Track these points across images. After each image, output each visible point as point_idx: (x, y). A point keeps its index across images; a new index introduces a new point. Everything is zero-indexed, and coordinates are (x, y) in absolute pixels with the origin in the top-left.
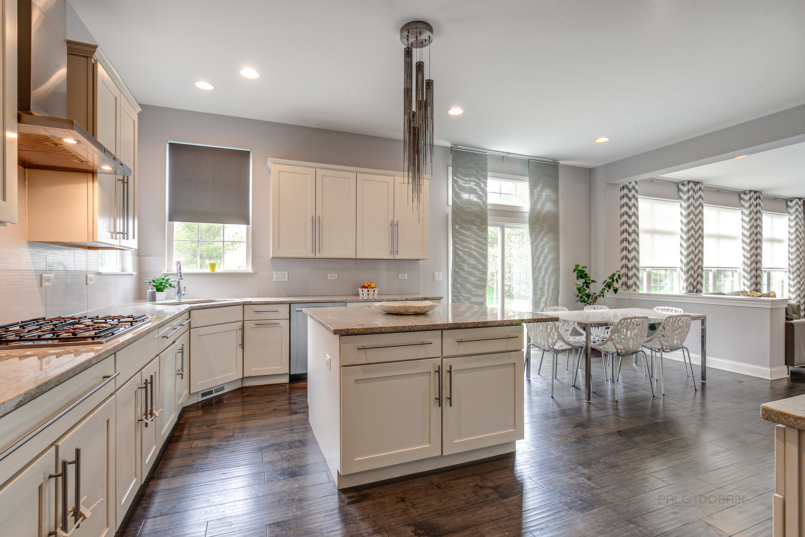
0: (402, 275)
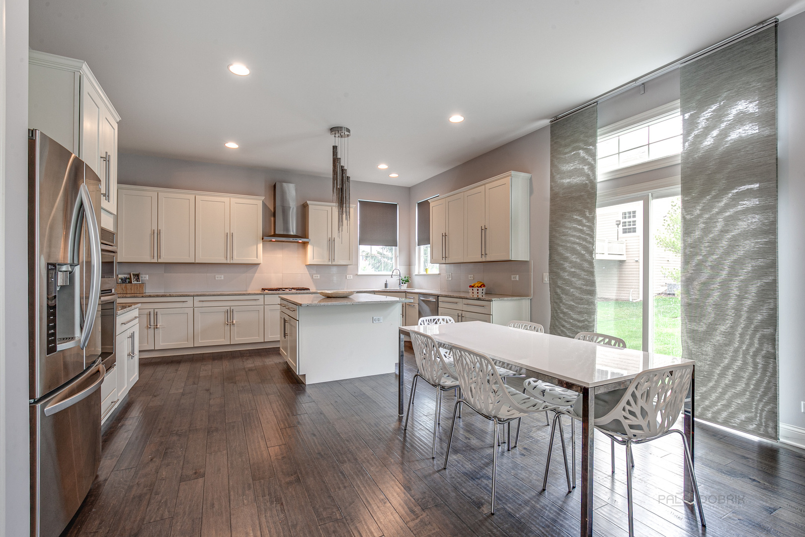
0: (514, 276)
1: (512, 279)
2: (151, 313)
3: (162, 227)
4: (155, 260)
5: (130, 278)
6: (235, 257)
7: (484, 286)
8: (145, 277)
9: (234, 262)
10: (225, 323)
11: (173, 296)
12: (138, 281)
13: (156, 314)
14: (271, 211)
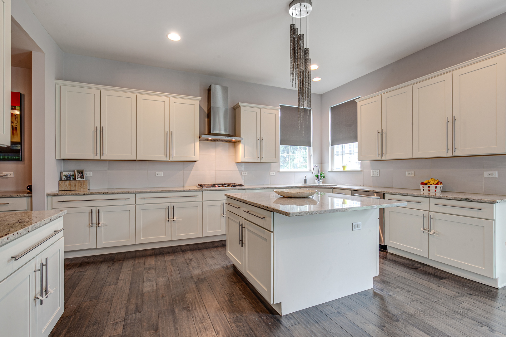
0: (490, 172)
1: (486, 176)
2: (93, 211)
3: (105, 125)
4: (98, 157)
5: (74, 175)
6: (174, 155)
7: (441, 183)
8: (89, 174)
9: (174, 159)
10: (166, 219)
11: (115, 194)
12: (82, 178)
13: (98, 212)
14: (205, 112)
